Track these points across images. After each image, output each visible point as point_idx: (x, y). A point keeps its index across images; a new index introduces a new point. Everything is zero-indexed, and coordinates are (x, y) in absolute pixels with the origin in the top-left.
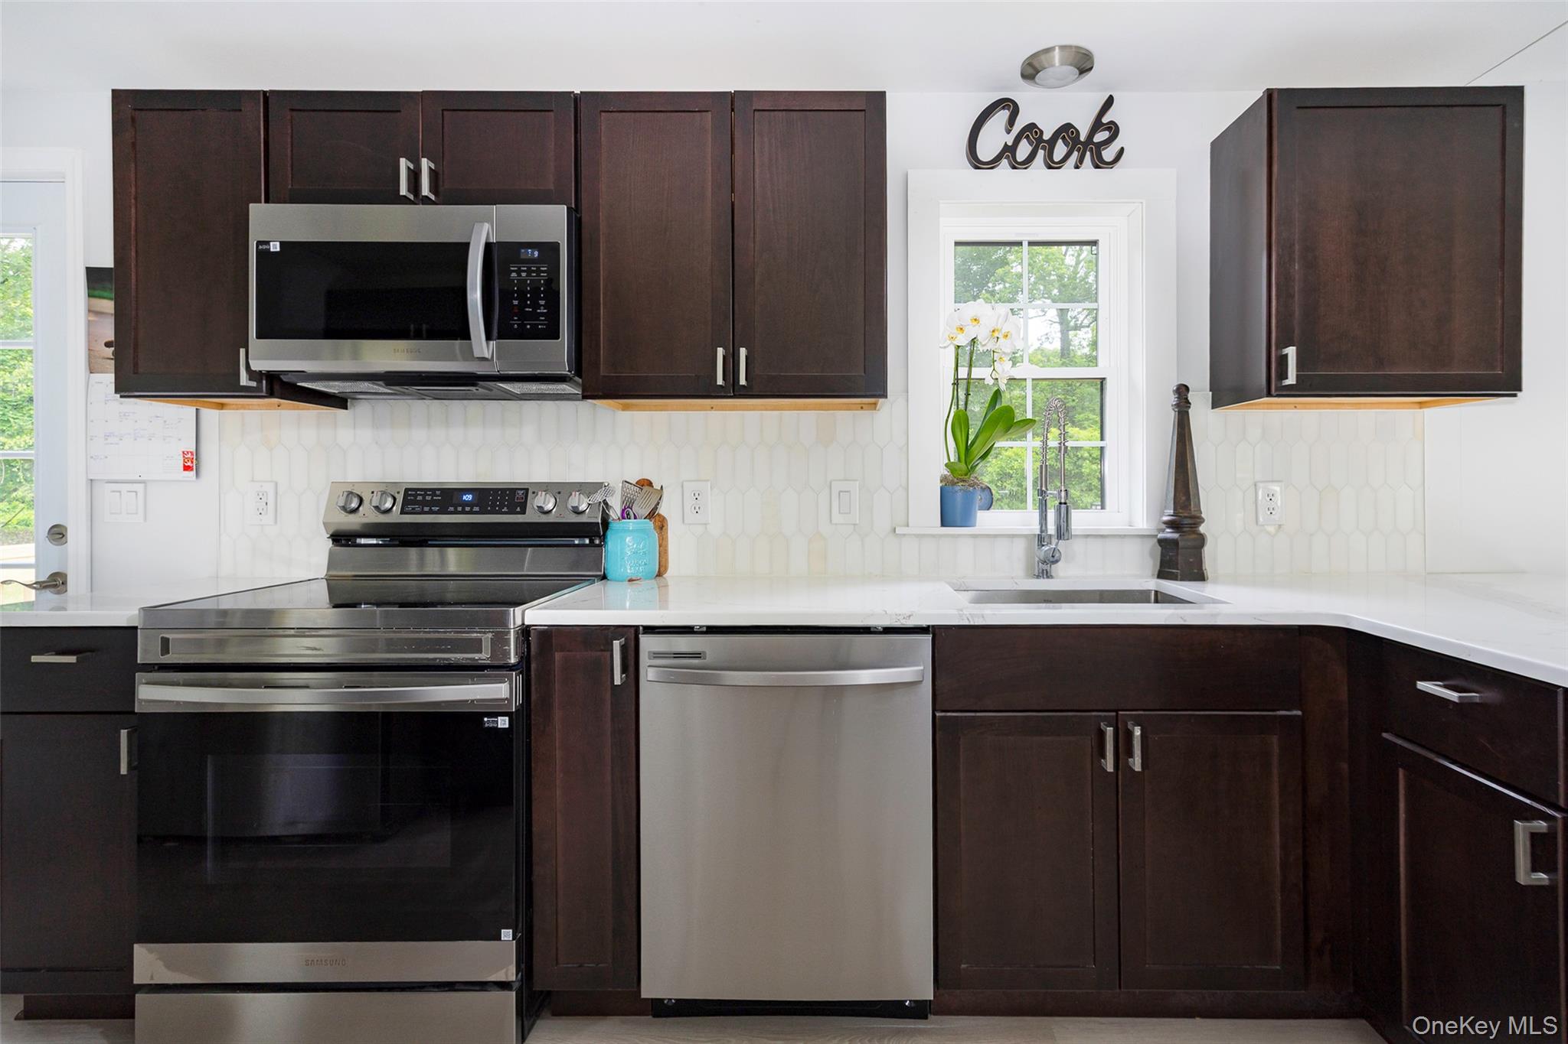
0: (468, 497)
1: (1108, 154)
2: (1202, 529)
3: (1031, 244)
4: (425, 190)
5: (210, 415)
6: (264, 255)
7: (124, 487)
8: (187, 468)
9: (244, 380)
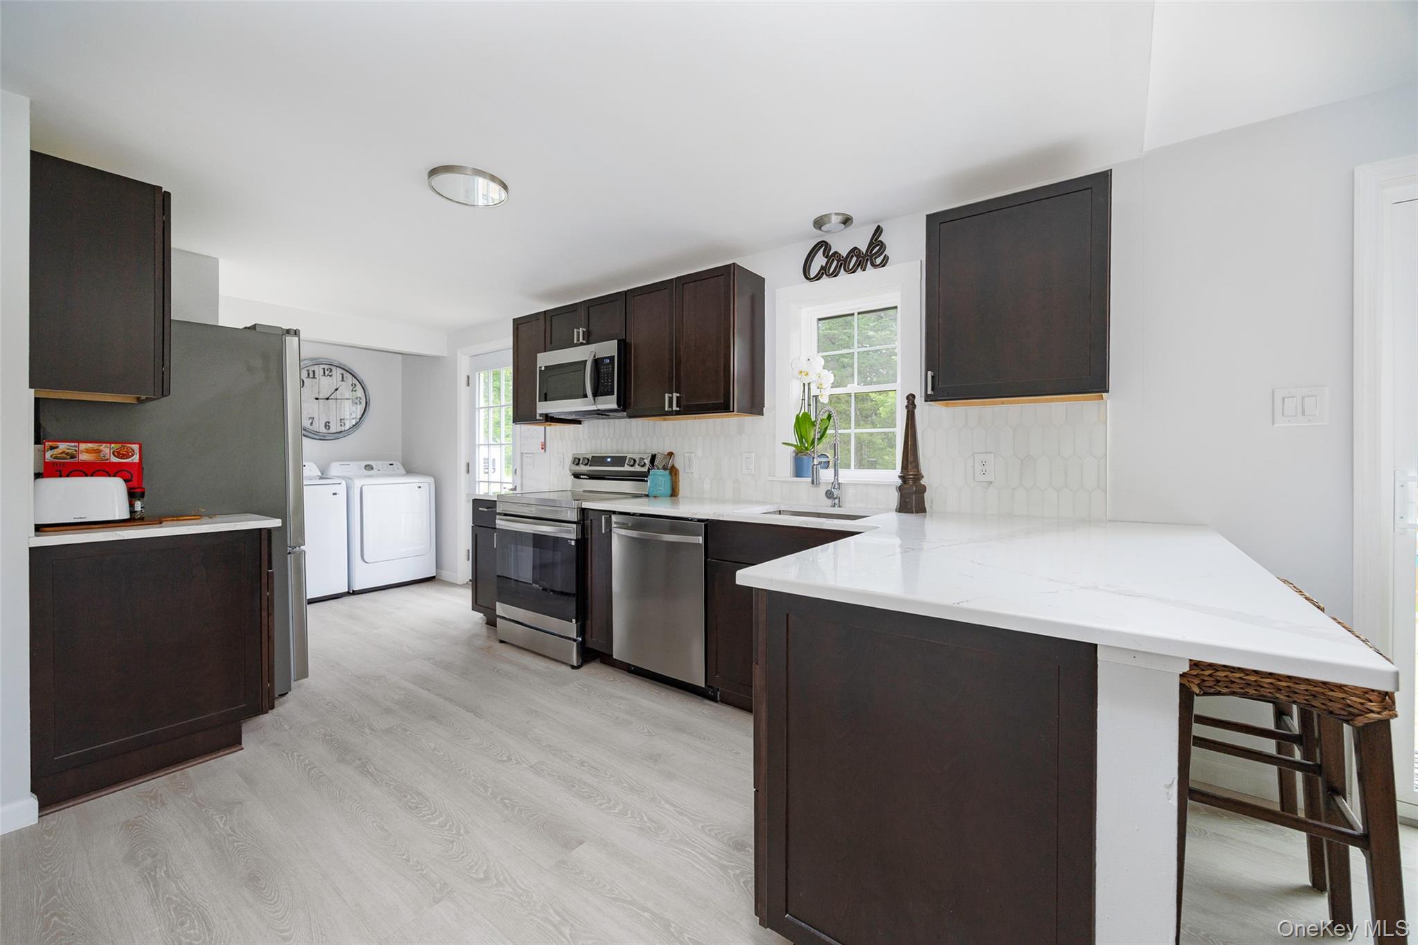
0: (609, 460)
1: (878, 261)
2: (923, 482)
3: (859, 313)
4: (581, 340)
5: (548, 428)
6: (540, 371)
7: (529, 455)
8: (542, 448)
9: (538, 417)
